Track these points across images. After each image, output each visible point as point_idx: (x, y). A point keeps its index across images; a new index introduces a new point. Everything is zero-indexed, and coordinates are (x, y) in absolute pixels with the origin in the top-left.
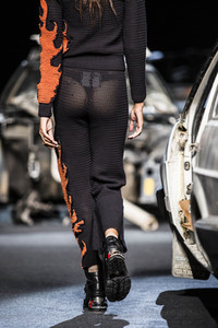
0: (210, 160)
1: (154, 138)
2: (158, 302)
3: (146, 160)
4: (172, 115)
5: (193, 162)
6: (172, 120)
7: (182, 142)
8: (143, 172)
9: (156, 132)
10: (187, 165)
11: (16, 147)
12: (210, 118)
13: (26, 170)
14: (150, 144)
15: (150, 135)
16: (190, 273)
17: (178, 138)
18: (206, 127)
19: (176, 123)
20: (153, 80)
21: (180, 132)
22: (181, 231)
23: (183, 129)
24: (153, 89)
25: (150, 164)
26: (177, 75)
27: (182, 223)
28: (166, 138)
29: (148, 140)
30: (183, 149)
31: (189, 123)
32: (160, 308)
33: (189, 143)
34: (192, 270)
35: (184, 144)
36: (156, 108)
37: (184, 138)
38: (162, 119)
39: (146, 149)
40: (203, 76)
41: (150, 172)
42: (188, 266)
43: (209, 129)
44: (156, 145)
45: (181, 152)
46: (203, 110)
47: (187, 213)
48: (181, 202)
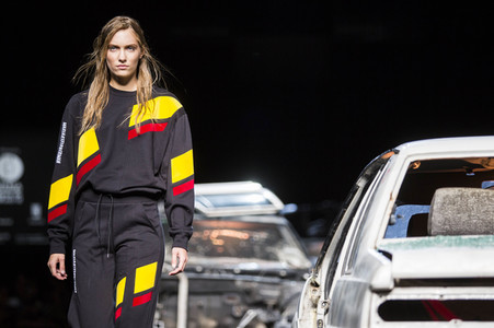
0: (343, 316)
1: (287, 296)
3: (279, 320)
4: (307, 271)
5: (326, 319)
6: (306, 276)
7: (314, 298)
9: (289, 288)
10: (319, 322)
12: (343, 273)
14: (283, 303)
15: (282, 291)
17: (310, 294)
18: (338, 281)
19: (309, 278)
20: (287, 233)
21: (312, 288)
23: (317, 285)
24: (286, 243)
25: (283, 323)
26: (313, 230)
28: (299, 294)
29: (281, 297)
30: (315, 306)
31: (322, 278)
33: (322, 299)
35: (317, 301)
36: (289, 263)
37: (317, 294)
38: (295, 275)
39: (279, 307)
40: (336, 228)
43: (341, 283)
44: (289, 302)
45: (313, 310)
46: (337, 264)
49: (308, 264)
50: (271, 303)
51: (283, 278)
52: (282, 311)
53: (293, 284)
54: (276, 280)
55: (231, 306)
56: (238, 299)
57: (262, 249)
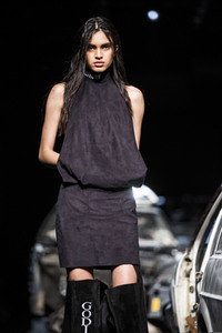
0: (215, 285)
1: (161, 265)
3: (153, 284)
4: (175, 248)
7: (188, 270)
8: (151, 292)
10: (191, 289)
11: (51, 271)
12: (212, 253)
13: (58, 289)
17: (185, 267)
20: (160, 220)
21: (186, 263)
23: (188, 260)
25: (157, 286)
28: (175, 264)
29: (154, 268)
30: (188, 276)
31: (194, 255)
33: (194, 271)
35: (189, 272)
37: (189, 267)
38: (166, 251)
39: (154, 274)
40: (205, 218)
41: (157, 293)
43: (213, 261)
44: (161, 271)
45: (186, 279)
46: (206, 245)
47: (192, 327)
48: (187, 319)
50: (148, 271)
51: (157, 253)
54: (150, 254)
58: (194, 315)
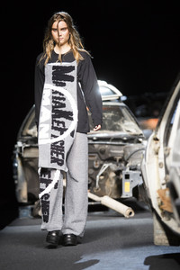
1: (129, 153)
2: (146, 263)
7: (156, 148)
10: (160, 164)
11: (31, 163)
15: (125, 150)
16: (167, 242)
17: (153, 146)
21: (154, 142)
22: (159, 212)
23: (156, 139)
27: (159, 206)
29: (124, 154)
30: (157, 153)
31: (161, 134)
32: (148, 267)
33: (162, 149)
34: (168, 239)
35: (158, 150)
38: (133, 139)
40: (169, 101)
41: (127, 177)
42: (165, 237)
45: (155, 156)
46: (171, 125)
47: (163, 198)
48: (158, 191)
49: (141, 132)
50: (118, 158)
51: (125, 141)
52: (126, 163)
53: (132, 145)
54: (121, 143)
55: (93, 161)
56: (97, 157)
57: (110, 123)
58: (164, 187)
